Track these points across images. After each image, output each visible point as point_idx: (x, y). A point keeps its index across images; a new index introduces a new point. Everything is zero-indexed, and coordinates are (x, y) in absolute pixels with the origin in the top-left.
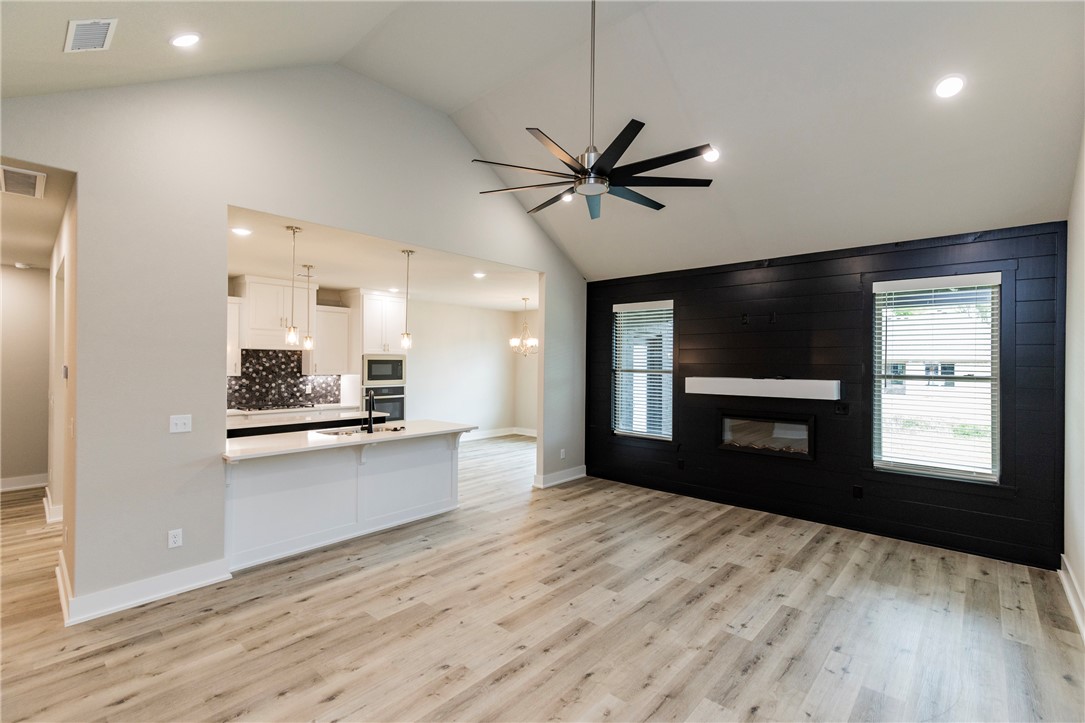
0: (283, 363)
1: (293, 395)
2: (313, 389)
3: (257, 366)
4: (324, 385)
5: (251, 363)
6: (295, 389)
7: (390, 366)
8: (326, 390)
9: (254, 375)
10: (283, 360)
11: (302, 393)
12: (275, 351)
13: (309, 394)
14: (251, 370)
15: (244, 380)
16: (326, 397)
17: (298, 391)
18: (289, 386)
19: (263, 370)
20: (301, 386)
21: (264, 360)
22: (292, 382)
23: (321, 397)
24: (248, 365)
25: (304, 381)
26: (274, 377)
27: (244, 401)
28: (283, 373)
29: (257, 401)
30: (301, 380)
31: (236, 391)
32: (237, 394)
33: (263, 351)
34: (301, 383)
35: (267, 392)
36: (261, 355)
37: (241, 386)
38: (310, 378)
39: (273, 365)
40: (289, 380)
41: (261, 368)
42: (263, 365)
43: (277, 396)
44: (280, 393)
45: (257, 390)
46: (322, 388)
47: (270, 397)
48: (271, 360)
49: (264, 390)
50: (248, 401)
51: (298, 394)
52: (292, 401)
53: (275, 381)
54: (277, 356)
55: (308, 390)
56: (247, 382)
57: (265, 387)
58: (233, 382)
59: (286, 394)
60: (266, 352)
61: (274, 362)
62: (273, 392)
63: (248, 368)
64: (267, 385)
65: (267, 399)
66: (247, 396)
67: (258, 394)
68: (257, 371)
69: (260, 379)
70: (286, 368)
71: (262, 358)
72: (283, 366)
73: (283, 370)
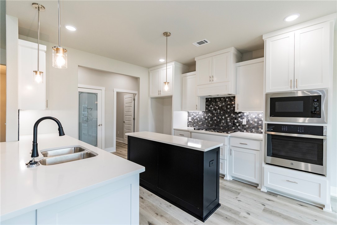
0: (229, 105)
1: (234, 124)
2: (248, 121)
3: (215, 107)
4: (256, 120)
5: (213, 105)
6: (236, 121)
7: (302, 102)
8: (258, 123)
9: (214, 111)
10: (229, 103)
11: (240, 123)
12: (224, 98)
13: (245, 125)
14: (212, 109)
15: (209, 114)
16: (258, 128)
17: (237, 122)
18: (232, 119)
19: (218, 109)
20: (239, 119)
21: (219, 103)
22: (234, 116)
23: (253, 128)
24: (211, 106)
25: (241, 116)
26: (224, 113)
27: (209, 125)
28: (229, 110)
29: (215, 126)
30: (240, 115)
31: (206, 119)
32: (207, 121)
33: (218, 98)
34: (239, 117)
35: (220, 121)
36: (217, 100)
37: (208, 117)
38: (245, 114)
39: (224, 106)
40: (232, 115)
41: (217, 108)
42: (218, 106)
43: (225, 124)
44: (227, 123)
45: (215, 120)
46: (255, 122)
47: (222, 124)
48: (222, 103)
49: (218, 120)
50: (212, 125)
51: (237, 124)
52: (233, 128)
53: (224, 115)
54: (225, 100)
55: (244, 122)
56: (211, 115)
57: (219, 118)
58: (205, 115)
59: (230, 124)
60: (220, 98)
61: (224, 104)
62: (223, 121)
63: (211, 108)
64: (220, 117)
65: (220, 125)
66: (211, 122)
67: (215, 122)
68: (215, 109)
69: (217, 113)
70: (231, 107)
71: (218, 102)
72: (229, 107)
73: (229, 109)
